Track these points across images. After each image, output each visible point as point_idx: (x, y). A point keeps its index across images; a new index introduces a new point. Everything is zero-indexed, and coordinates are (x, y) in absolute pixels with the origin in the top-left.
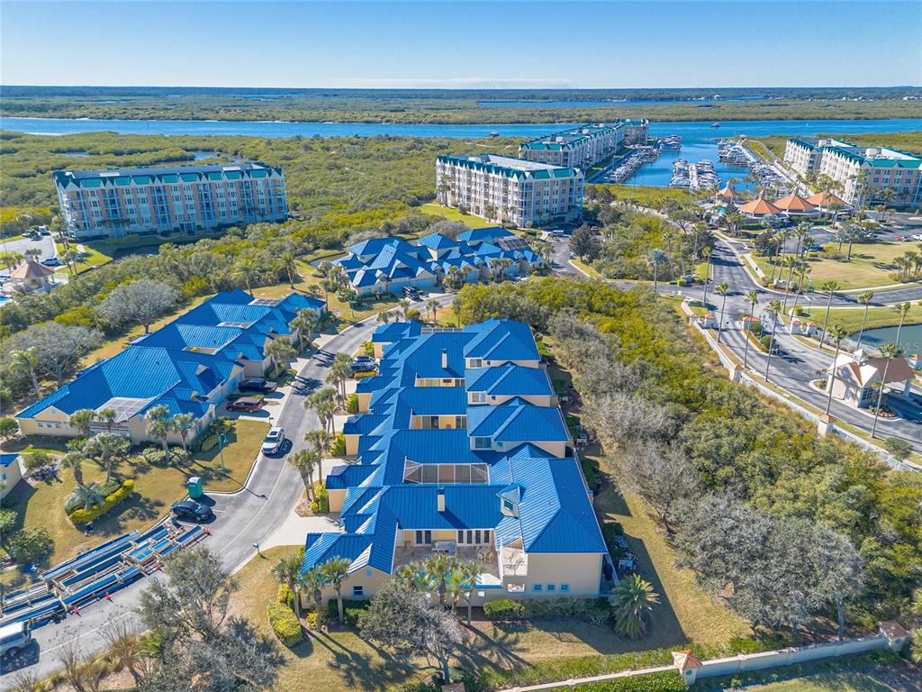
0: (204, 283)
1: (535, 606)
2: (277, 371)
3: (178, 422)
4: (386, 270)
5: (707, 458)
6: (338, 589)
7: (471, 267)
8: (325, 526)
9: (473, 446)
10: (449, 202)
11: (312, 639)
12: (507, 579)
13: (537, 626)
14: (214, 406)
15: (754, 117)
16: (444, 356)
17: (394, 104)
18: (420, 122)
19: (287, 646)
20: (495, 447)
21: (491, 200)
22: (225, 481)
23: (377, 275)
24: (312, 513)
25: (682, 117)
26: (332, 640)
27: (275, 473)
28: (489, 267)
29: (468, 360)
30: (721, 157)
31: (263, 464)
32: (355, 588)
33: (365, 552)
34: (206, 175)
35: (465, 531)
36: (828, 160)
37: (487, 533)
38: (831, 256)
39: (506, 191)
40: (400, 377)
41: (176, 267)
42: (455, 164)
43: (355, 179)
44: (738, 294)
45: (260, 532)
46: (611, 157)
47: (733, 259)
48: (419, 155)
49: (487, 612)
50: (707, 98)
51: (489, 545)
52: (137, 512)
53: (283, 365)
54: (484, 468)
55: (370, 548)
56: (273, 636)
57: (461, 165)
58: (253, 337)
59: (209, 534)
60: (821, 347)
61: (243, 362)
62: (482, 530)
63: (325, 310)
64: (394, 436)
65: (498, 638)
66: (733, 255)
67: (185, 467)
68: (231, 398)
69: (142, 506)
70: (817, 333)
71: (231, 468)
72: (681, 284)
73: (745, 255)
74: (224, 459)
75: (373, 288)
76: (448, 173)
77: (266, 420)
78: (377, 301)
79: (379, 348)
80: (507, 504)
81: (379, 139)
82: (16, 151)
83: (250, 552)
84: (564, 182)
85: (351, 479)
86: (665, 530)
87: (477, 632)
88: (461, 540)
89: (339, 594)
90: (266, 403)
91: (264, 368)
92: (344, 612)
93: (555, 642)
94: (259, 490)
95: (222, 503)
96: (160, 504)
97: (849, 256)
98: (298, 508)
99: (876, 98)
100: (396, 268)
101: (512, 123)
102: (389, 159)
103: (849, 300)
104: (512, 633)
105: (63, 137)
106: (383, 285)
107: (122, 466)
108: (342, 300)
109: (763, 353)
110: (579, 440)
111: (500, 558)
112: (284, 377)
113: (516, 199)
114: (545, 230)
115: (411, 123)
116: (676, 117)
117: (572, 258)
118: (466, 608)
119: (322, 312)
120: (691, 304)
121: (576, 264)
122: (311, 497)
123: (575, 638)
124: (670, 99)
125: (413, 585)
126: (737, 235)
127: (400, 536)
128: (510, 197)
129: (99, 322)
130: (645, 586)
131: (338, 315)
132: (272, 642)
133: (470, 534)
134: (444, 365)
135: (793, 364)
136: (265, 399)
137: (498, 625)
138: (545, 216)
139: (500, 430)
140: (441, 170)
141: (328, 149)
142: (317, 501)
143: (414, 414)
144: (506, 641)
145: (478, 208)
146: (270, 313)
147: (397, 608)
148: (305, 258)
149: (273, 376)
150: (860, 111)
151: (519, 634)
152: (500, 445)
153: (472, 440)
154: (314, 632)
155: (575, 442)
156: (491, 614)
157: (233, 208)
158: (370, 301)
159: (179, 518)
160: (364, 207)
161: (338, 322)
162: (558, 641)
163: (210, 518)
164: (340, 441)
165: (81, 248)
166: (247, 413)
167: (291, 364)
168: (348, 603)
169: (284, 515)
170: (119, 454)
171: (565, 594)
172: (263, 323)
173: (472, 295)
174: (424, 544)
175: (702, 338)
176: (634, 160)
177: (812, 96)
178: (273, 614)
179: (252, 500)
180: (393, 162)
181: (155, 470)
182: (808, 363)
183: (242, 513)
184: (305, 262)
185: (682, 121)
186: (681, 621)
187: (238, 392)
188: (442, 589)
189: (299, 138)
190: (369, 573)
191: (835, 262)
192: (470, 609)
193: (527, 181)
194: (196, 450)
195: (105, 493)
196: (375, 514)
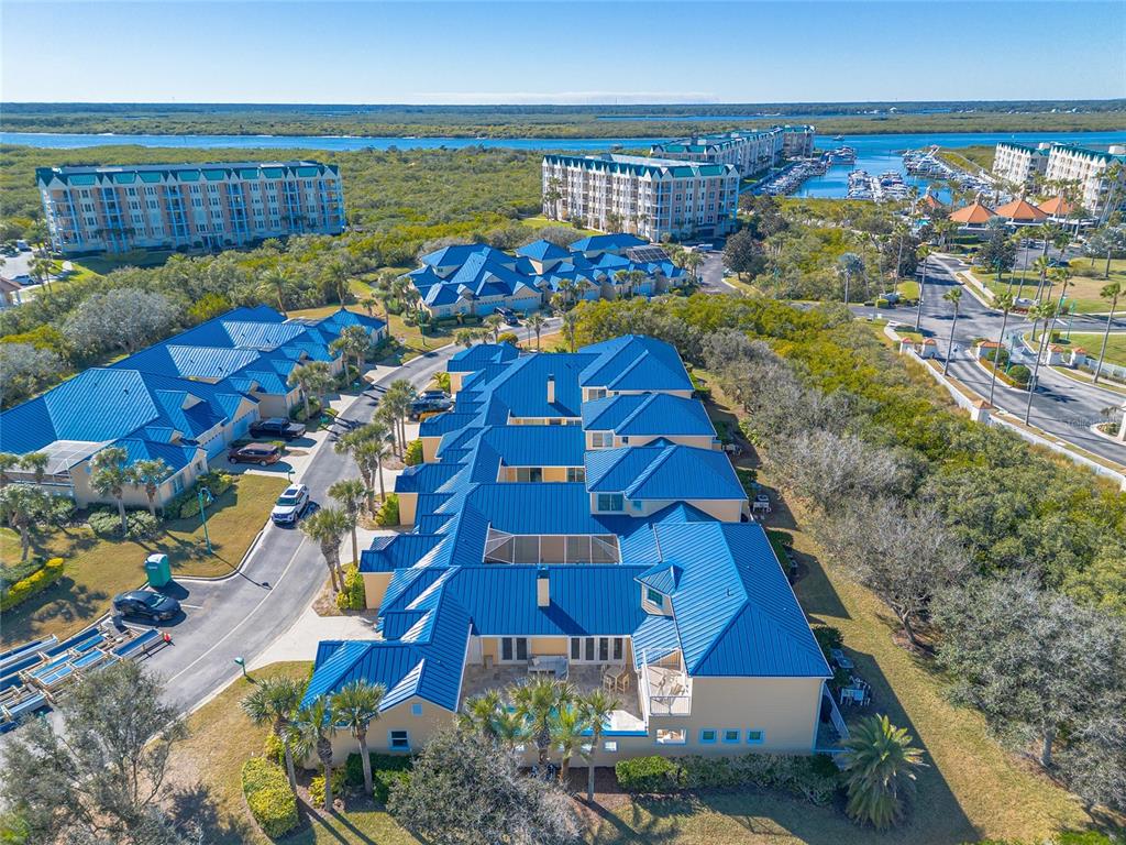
0: (223, 301)
1: (705, 769)
2: (308, 410)
3: (139, 471)
4: (471, 285)
5: (973, 526)
6: (361, 737)
7: (589, 282)
8: (355, 631)
9: (594, 508)
10: (560, 215)
11: (316, 824)
12: (657, 722)
13: (709, 804)
14: (205, 454)
15: (945, 129)
16: (551, 385)
17: (491, 118)
18: (524, 136)
19: (270, 837)
20: (629, 509)
21: (614, 209)
22: (209, 561)
23: (459, 292)
24: (338, 610)
25: (853, 130)
26: (351, 827)
27: (289, 550)
28: (614, 282)
29: (585, 391)
30: (910, 169)
31: (271, 537)
32: (395, 734)
33: (412, 673)
34: (237, 171)
35: (583, 639)
36: (1057, 163)
37: (618, 642)
38: (1081, 271)
39: (635, 195)
40: (485, 414)
41: (185, 282)
42: (568, 164)
43: (437, 191)
44: (961, 317)
45: (253, 639)
46: (767, 169)
47: (947, 277)
48: (521, 167)
49: (622, 779)
50: (881, 112)
51: (622, 662)
52: (62, 607)
53: (318, 403)
54: (611, 541)
55: (420, 665)
56: (248, 817)
57: (576, 165)
58: (276, 363)
59: (169, 642)
60: (1096, 381)
61: (258, 395)
62: (611, 638)
63: (384, 335)
64: (473, 492)
65: (641, 825)
66: (946, 272)
67: (152, 540)
68: (237, 444)
69: (73, 598)
70: (1086, 363)
71: (221, 543)
72: (882, 306)
73: (963, 273)
74: (213, 530)
75: (452, 308)
76: (559, 176)
77: (284, 475)
78: (458, 325)
79: (457, 380)
80: (652, 595)
81: (471, 150)
82: (11, 163)
83: (232, 672)
84: (712, 183)
85: (400, 555)
86: (908, 641)
87: (604, 813)
88: (575, 655)
89: (364, 745)
90: (288, 453)
91: (289, 405)
92: (374, 776)
93: (741, 834)
94: (258, 576)
95: (198, 594)
96: (101, 597)
97: (1108, 273)
98: (318, 602)
99: (1094, 109)
100: (486, 283)
101: (638, 137)
102: (482, 172)
103: (1120, 325)
104: (665, 816)
105: (76, 150)
106: (468, 304)
107: (56, 539)
108: (410, 324)
109: (1013, 389)
110: (756, 505)
111: (643, 685)
112: (318, 418)
113: (648, 204)
114: (688, 245)
115: (512, 137)
116: (847, 130)
117: (726, 276)
118: (585, 770)
119: (380, 336)
120: (898, 329)
121: (732, 283)
122: (339, 586)
123: (777, 827)
124: (835, 113)
125: (490, 730)
126: (948, 250)
127: (476, 647)
128: (640, 202)
129: (65, 348)
130: (899, 736)
131: (403, 343)
132: (245, 829)
133: (590, 643)
134: (551, 398)
135: (1061, 403)
136: (286, 448)
137: (642, 802)
138: (687, 228)
139: (636, 483)
140: (549, 173)
141: (406, 161)
142: (346, 592)
143: (504, 464)
144: (656, 830)
145: (597, 220)
146: (303, 333)
147: (460, 774)
148: (364, 277)
149: (301, 416)
150: (1078, 122)
151: (679, 818)
152: (637, 505)
153: (593, 498)
154: (320, 812)
155: (751, 507)
156: (630, 782)
157: (273, 218)
158: (450, 325)
159: (127, 617)
160: (447, 219)
161: (402, 350)
162: (748, 832)
163: (176, 617)
164: (390, 503)
165: (67, 266)
166: (259, 466)
167: (331, 402)
168: (381, 761)
169: (295, 614)
170: (54, 521)
171: (755, 746)
172: (293, 346)
173: (591, 313)
174: (514, 660)
175: (921, 369)
176: (797, 172)
177: (1013, 108)
178: (251, 779)
179: (248, 589)
180: (488, 175)
181: (104, 545)
182: (1083, 402)
183: (227, 608)
184: (365, 281)
185: (853, 134)
186: (958, 796)
187: (249, 437)
188: (543, 739)
189: (370, 150)
190: (417, 709)
191: (1089, 279)
192: (591, 773)
193: (664, 179)
194: (171, 516)
195: (14, 578)
196: (434, 610)
